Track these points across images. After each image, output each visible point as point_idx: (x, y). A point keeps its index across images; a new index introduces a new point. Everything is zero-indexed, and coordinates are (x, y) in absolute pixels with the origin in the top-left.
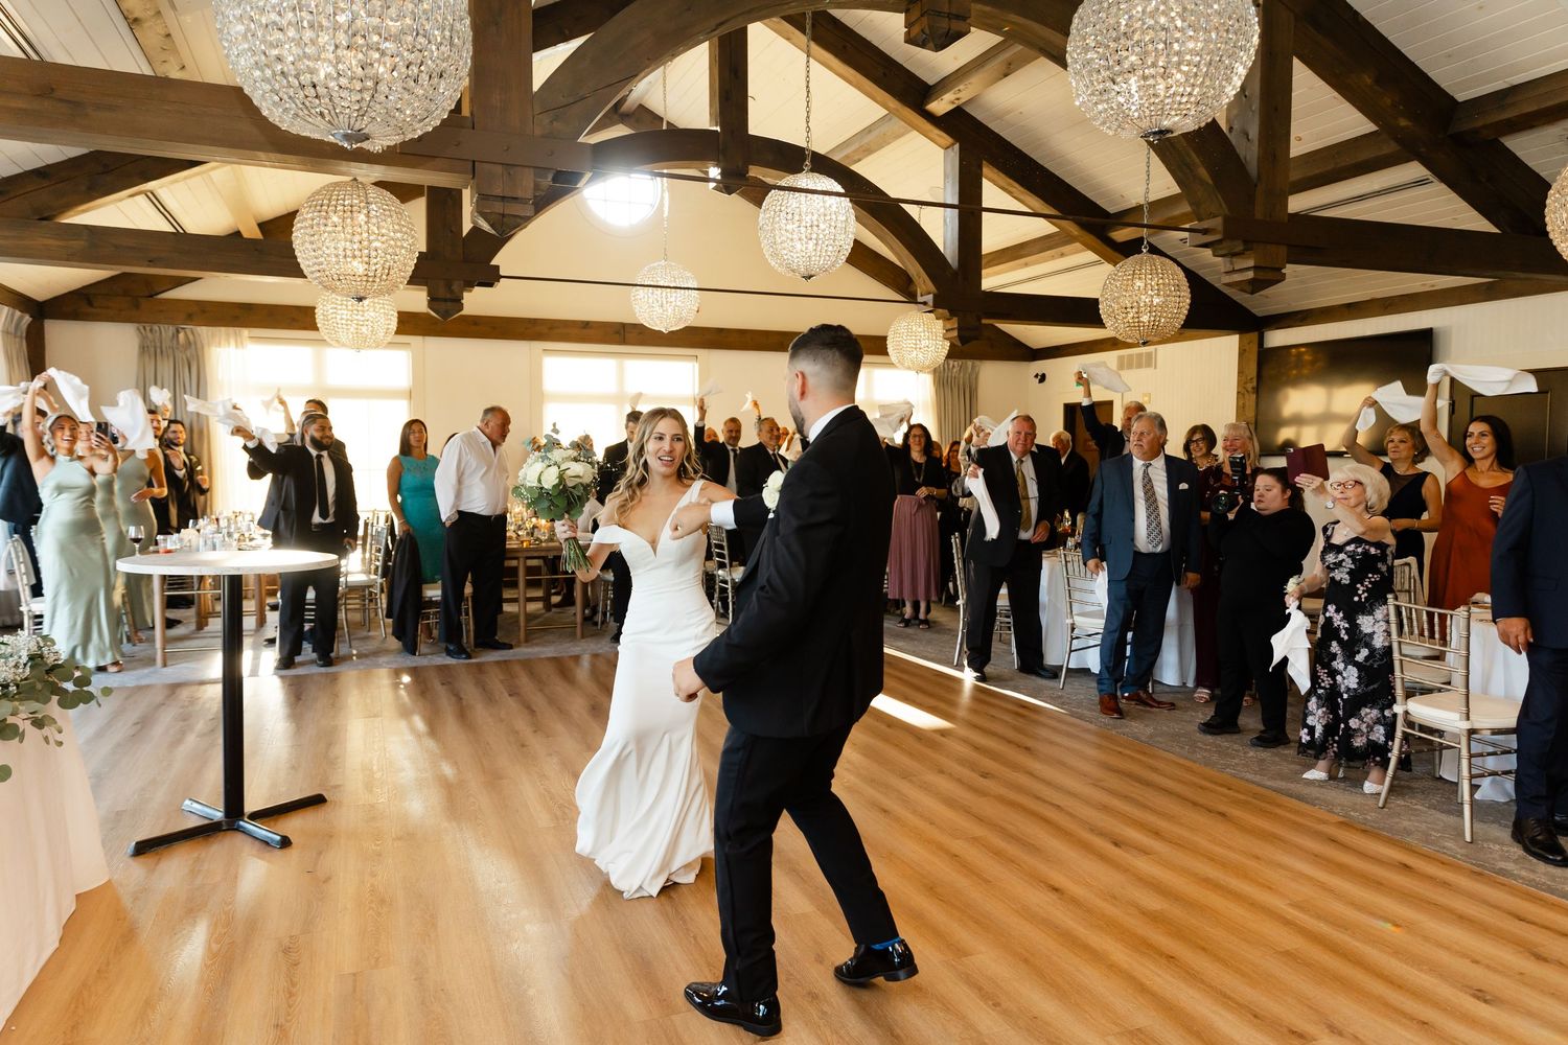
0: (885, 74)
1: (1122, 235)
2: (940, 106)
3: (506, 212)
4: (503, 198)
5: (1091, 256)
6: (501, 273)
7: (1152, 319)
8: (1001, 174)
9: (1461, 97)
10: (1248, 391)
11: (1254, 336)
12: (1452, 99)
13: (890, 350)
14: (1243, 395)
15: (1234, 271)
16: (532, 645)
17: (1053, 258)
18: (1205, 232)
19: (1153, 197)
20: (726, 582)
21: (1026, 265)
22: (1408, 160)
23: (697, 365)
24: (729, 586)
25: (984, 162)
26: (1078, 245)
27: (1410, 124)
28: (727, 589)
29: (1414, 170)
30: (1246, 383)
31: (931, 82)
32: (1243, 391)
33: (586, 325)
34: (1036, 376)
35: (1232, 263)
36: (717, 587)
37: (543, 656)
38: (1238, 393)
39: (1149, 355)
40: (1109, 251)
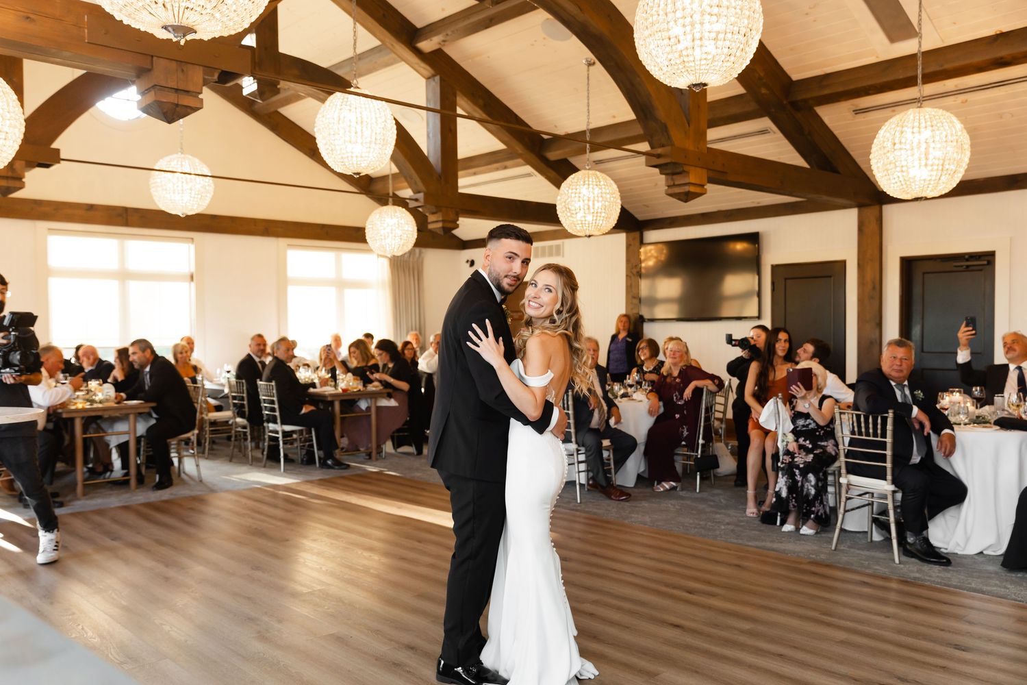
0: (384, 15)
1: (553, 155)
2: (426, 45)
3: (180, 103)
4: (177, 90)
5: (528, 169)
6: (62, 156)
7: (595, 218)
8: (469, 102)
9: (795, 77)
10: (634, 275)
11: (637, 234)
12: (789, 78)
13: (368, 238)
14: (630, 277)
15: (674, 185)
16: (92, 498)
17: (497, 169)
18: (659, 156)
19: (592, 126)
20: (277, 432)
21: (475, 174)
22: (761, 116)
23: (192, 247)
24: (280, 436)
25: (458, 93)
26: (520, 161)
27: (768, 92)
28: (278, 438)
29: (766, 123)
30: (632, 268)
31: (419, 25)
32: (631, 274)
33: (91, 207)
34: (467, 261)
35: (672, 179)
36: (266, 437)
37: (112, 506)
38: (627, 276)
39: (558, 247)
40: (543, 166)
